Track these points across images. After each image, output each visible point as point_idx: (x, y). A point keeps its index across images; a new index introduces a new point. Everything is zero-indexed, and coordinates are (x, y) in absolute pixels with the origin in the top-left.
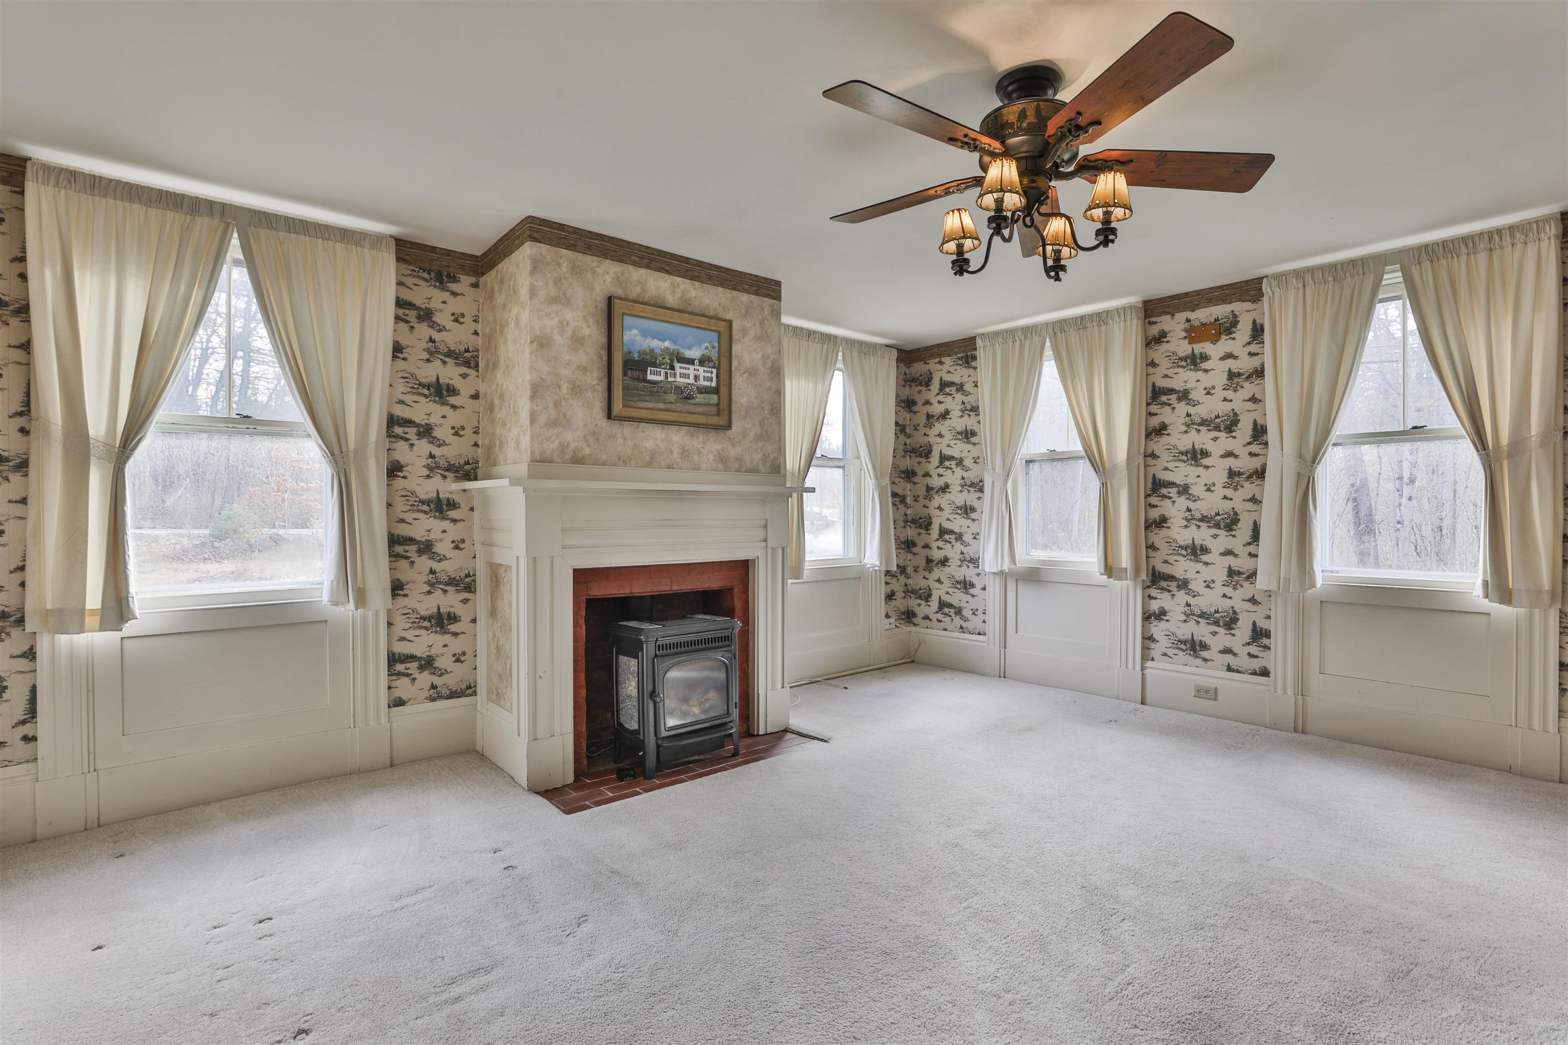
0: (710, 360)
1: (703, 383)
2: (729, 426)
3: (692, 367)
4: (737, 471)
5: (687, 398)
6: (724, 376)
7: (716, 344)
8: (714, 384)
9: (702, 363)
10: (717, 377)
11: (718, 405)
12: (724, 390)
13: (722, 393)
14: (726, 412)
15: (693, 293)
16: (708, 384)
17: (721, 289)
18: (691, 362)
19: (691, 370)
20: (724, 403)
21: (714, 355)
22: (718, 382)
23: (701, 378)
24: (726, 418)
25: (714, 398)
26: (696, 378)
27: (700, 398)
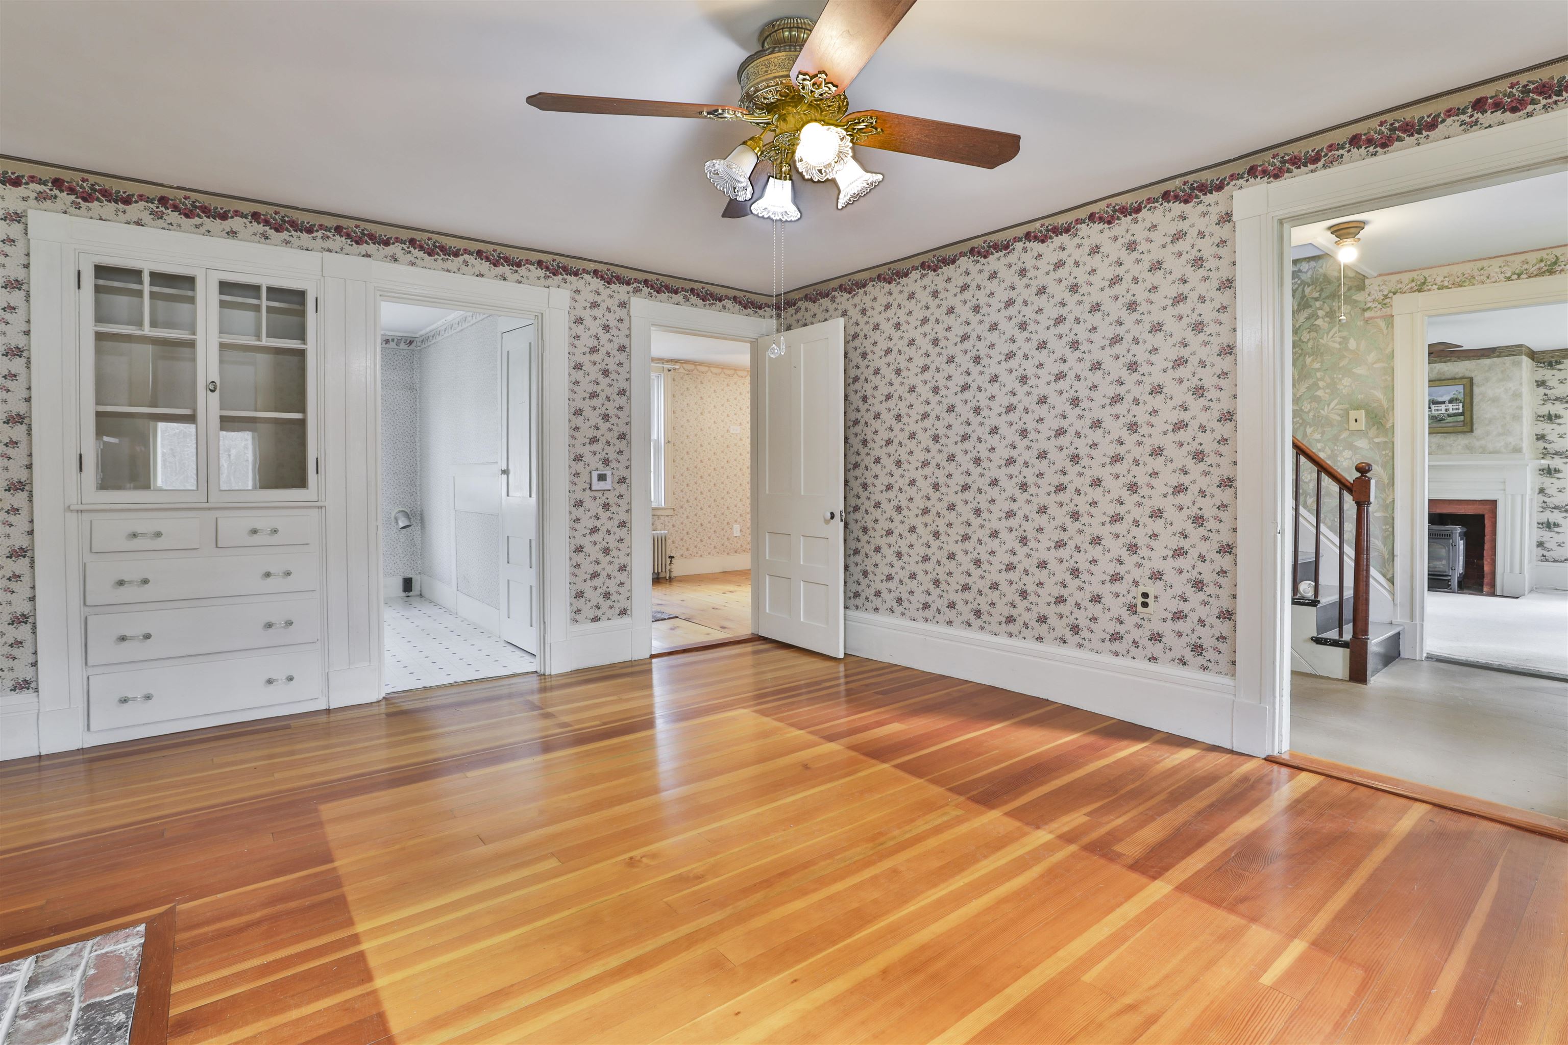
0: (1457, 399)
1: (1451, 411)
2: (1472, 431)
3: (1443, 406)
4: (1481, 453)
5: (1440, 420)
6: (1468, 406)
7: (1462, 391)
8: (1460, 411)
9: (1451, 402)
10: (1463, 407)
11: (1464, 421)
12: (1467, 414)
13: (1466, 414)
14: (1469, 424)
15: (1446, 369)
16: (1456, 411)
17: (1468, 362)
18: (1444, 403)
19: (1443, 407)
20: (1468, 419)
21: (1461, 397)
22: (1463, 410)
23: (1451, 410)
24: (1469, 427)
25: (1462, 418)
26: (1446, 410)
27: (1450, 419)
